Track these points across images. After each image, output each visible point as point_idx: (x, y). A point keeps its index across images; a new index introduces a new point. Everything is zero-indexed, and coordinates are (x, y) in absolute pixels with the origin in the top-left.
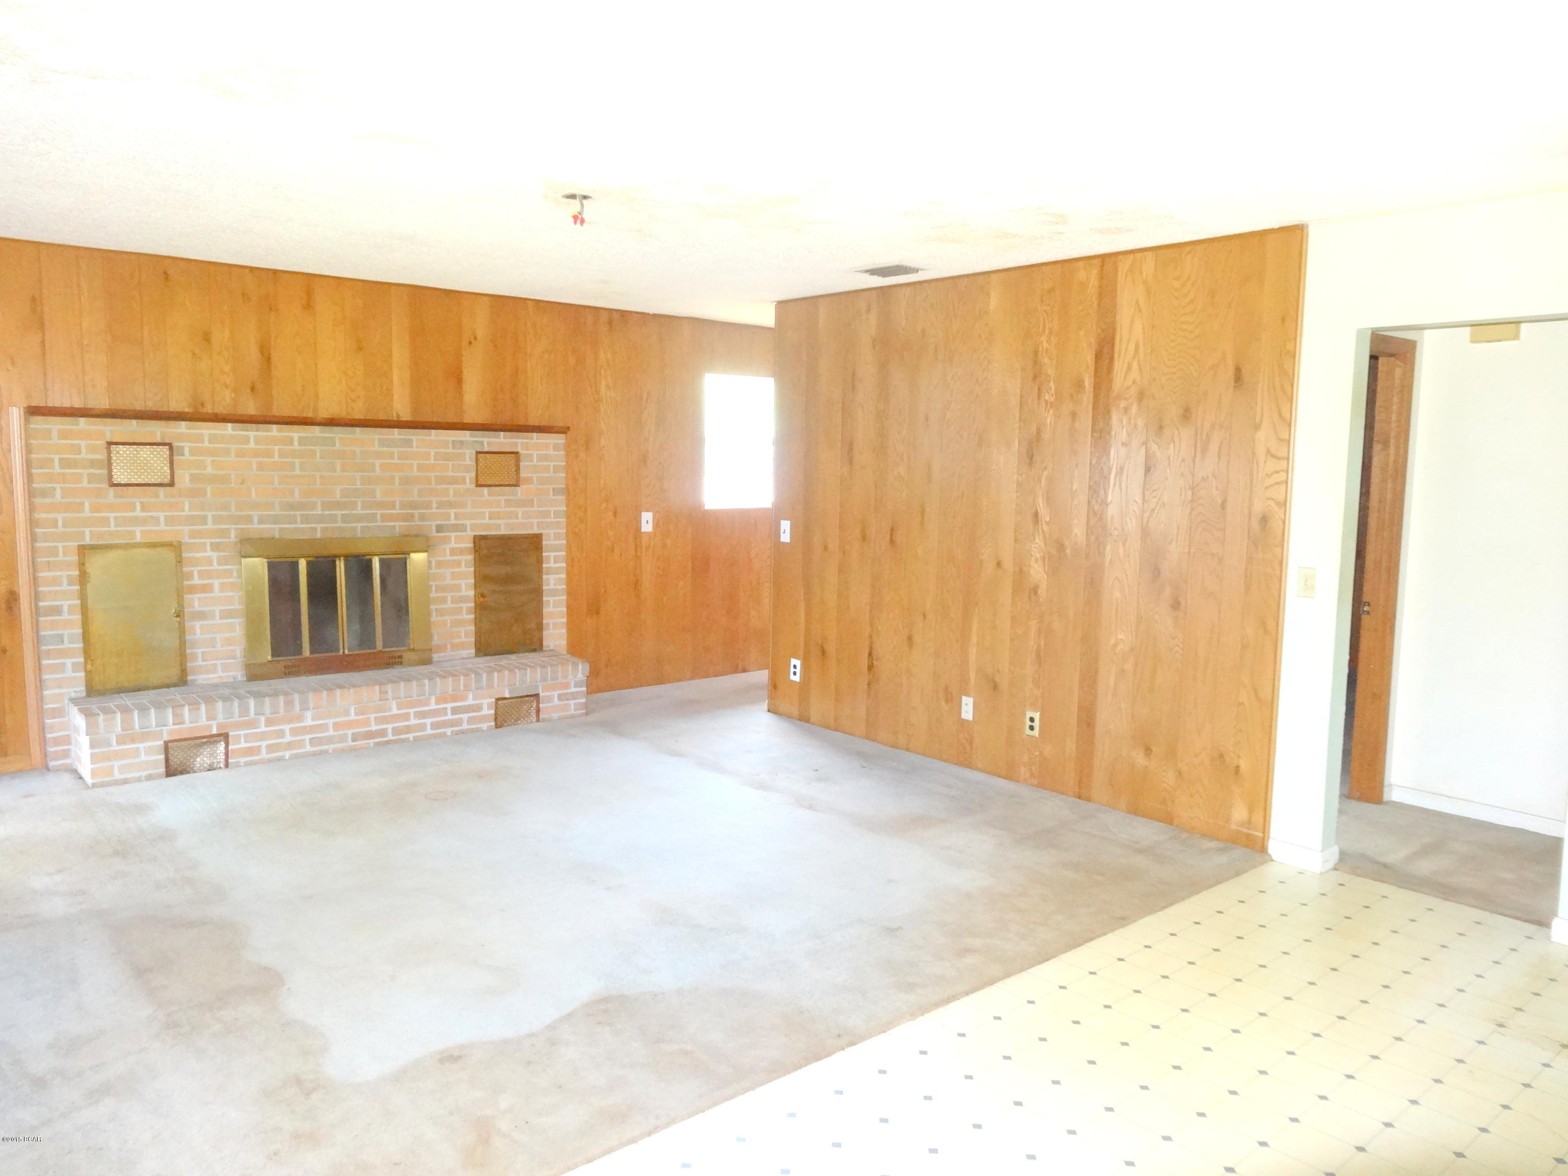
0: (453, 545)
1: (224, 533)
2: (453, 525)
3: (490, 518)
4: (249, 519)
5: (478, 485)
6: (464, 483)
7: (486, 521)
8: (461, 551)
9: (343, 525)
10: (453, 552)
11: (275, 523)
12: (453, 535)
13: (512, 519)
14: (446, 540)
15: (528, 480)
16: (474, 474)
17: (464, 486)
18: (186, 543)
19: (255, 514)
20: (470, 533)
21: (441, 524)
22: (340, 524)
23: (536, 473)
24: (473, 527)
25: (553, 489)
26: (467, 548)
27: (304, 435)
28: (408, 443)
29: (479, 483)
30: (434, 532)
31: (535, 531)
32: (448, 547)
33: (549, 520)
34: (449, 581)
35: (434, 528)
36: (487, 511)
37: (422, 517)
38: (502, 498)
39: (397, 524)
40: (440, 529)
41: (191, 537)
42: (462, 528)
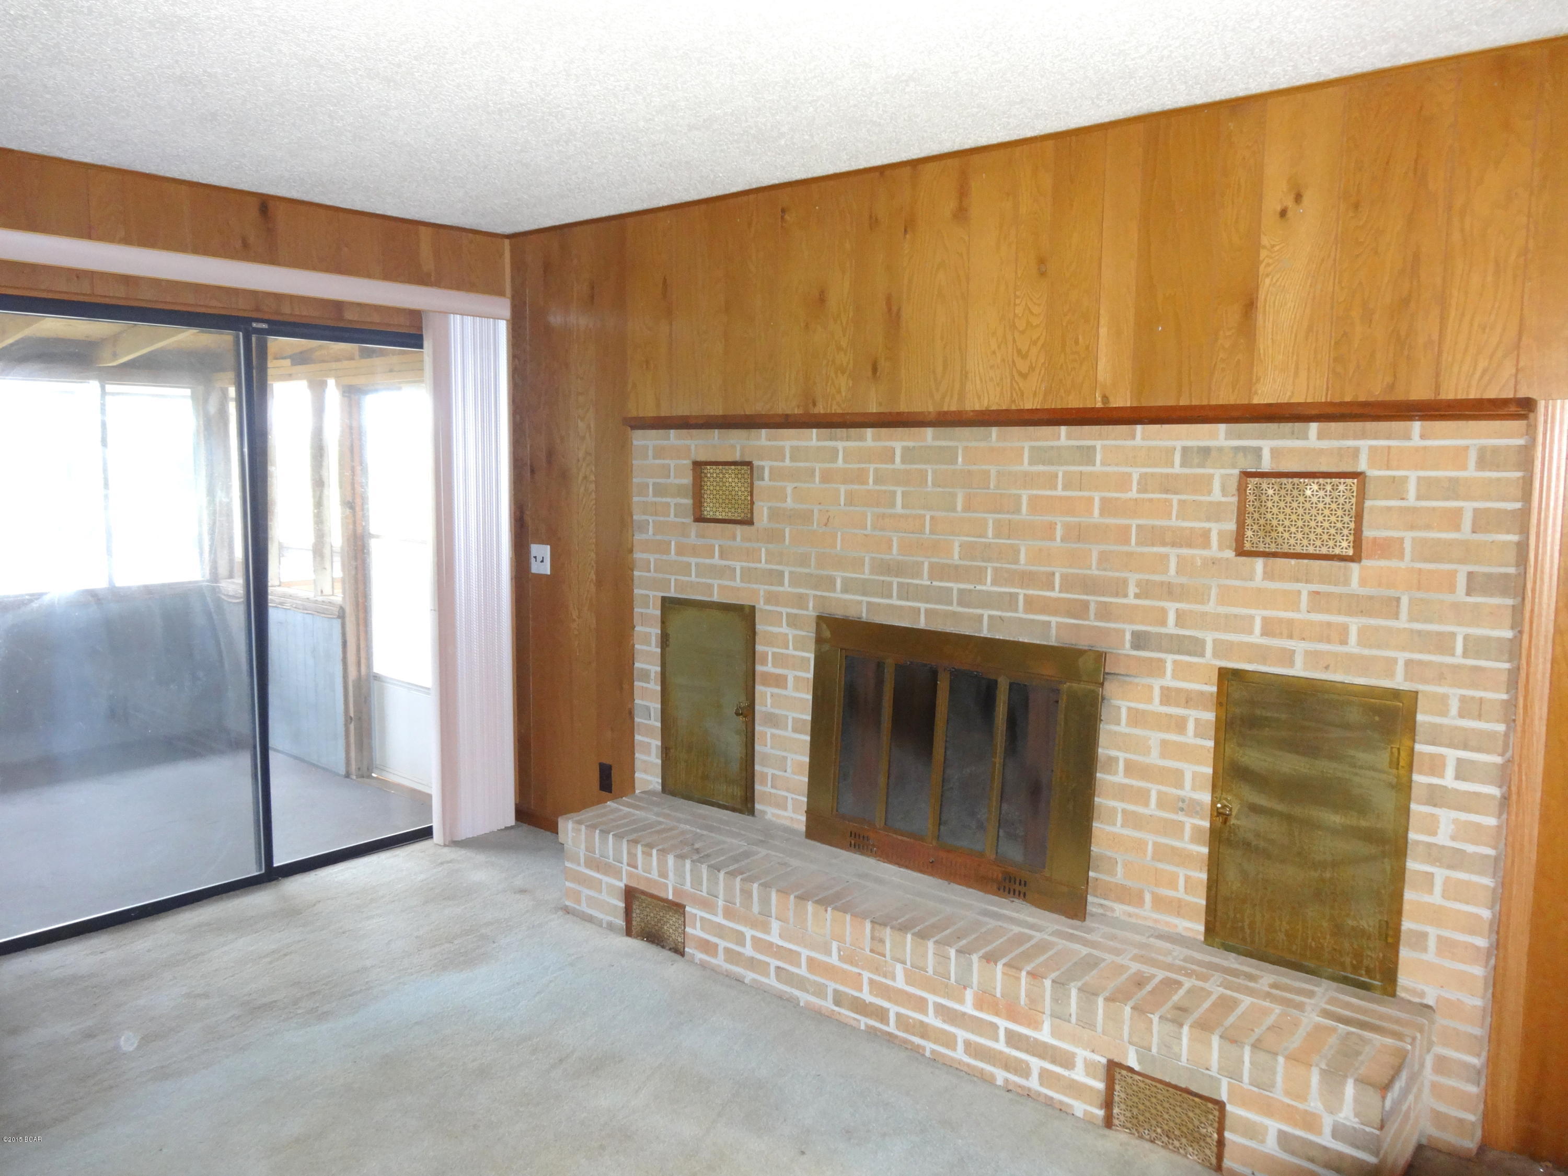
0: (1168, 681)
1: (800, 601)
2: (1171, 637)
3: (1265, 633)
4: (830, 583)
5: (1241, 552)
6: (1206, 544)
7: (1256, 638)
8: (1189, 699)
9: (960, 609)
10: (1168, 696)
11: (864, 594)
12: (1169, 658)
13: (1329, 641)
14: (1156, 668)
15: (1387, 548)
16: (1232, 526)
17: (1205, 553)
18: (761, 610)
19: (839, 576)
20: (1212, 661)
21: (1145, 632)
22: (955, 608)
23: (1412, 528)
24: (1221, 648)
25: (1470, 575)
26: (1202, 693)
27: (911, 444)
28: (1087, 455)
29: (1247, 546)
30: (1128, 645)
31: (1399, 682)
32: (1157, 684)
33: (1448, 660)
34: (1154, 758)
35: (1128, 637)
36: (1258, 615)
37: (1105, 612)
38: (1305, 589)
39: (1054, 620)
40: (1140, 641)
41: (768, 601)
42: (1194, 647)
